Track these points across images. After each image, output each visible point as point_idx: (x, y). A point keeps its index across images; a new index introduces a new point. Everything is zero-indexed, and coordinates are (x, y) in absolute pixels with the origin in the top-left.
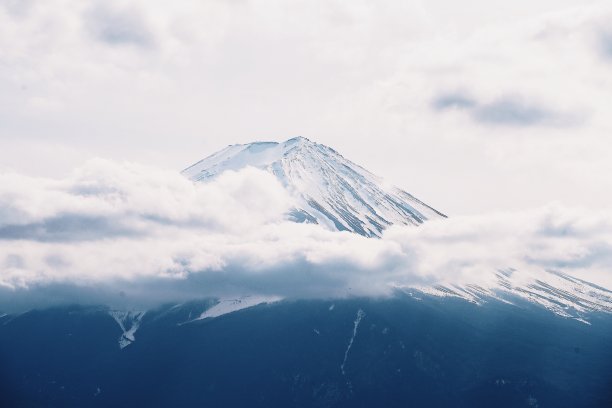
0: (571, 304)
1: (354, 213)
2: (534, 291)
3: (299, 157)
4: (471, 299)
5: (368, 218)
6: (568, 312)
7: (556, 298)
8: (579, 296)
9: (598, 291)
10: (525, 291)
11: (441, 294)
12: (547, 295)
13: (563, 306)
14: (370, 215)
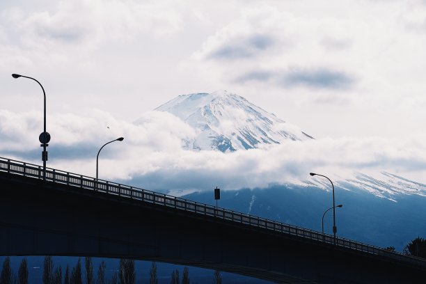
0: (385, 189)
1: (253, 136)
2: (363, 182)
3: (220, 102)
4: (324, 188)
5: (262, 139)
6: (383, 194)
7: (376, 186)
8: (392, 184)
9: (403, 182)
10: (358, 182)
11: (305, 185)
12: (372, 185)
13: (381, 191)
14: (264, 137)
